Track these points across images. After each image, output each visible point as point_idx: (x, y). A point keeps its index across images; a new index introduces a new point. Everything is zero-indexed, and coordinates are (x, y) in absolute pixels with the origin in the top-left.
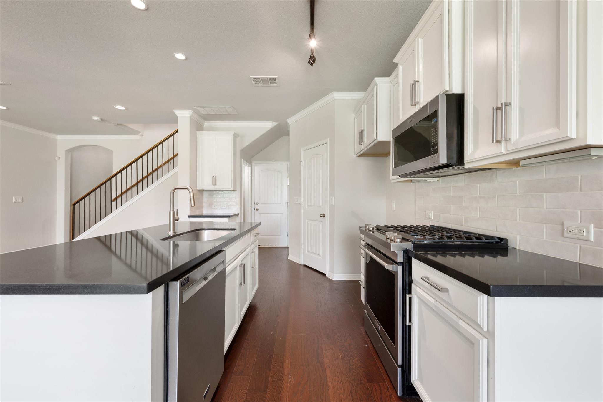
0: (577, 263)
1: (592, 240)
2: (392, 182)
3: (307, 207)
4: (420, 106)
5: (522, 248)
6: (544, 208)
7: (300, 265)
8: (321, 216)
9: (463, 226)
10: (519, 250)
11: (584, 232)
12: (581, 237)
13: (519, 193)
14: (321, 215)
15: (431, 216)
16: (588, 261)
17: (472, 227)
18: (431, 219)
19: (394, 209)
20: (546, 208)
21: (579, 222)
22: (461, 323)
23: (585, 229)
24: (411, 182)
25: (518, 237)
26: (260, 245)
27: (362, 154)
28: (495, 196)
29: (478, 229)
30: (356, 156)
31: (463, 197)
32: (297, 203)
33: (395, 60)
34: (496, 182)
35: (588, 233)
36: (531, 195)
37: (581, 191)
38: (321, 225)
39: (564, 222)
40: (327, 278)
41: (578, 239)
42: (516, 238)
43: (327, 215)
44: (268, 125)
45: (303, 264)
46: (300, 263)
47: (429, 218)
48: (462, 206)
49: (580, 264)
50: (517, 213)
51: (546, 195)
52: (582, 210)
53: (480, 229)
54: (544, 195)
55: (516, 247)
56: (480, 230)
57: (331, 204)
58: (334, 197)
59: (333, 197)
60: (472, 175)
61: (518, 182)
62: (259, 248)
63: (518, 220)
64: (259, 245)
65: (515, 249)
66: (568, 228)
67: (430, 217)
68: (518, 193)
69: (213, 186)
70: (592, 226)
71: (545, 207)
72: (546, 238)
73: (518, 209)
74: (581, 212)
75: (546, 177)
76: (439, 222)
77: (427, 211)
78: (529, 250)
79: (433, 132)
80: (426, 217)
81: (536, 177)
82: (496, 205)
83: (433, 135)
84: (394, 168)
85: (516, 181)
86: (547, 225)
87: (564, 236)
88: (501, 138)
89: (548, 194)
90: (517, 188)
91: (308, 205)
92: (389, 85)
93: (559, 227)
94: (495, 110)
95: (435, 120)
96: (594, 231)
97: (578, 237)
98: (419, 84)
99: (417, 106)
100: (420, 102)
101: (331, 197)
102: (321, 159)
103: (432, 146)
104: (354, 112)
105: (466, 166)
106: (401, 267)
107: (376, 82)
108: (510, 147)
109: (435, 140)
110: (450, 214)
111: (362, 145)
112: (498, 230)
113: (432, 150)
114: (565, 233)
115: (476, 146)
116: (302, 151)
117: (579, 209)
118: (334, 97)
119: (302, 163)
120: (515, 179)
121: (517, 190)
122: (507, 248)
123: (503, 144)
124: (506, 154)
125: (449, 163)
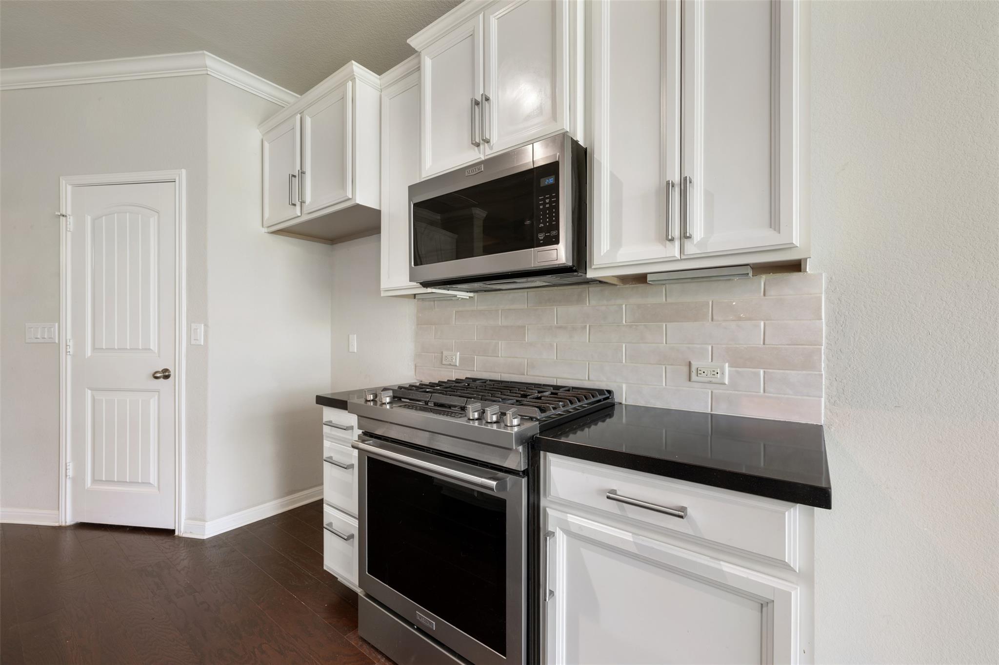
0: (707, 414)
1: (727, 383)
2: (382, 295)
3: (89, 352)
4: (491, 148)
5: (630, 402)
6: (663, 343)
7: (60, 528)
8: (156, 378)
9: (524, 375)
10: (626, 405)
11: (717, 373)
12: (714, 380)
13: (626, 322)
14: (156, 372)
15: (456, 359)
16: (722, 410)
17: (543, 377)
18: (456, 366)
19: (356, 351)
20: (666, 343)
21: (710, 361)
22: (727, 568)
23: (718, 369)
24: (415, 298)
25: (624, 386)
27: (287, 228)
28: (586, 326)
29: (555, 379)
30: (266, 230)
31: (525, 326)
32: (41, 341)
33: (414, 41)
34: (588, 304)
35: (723, 374)
36: (644, 325)
37: (712, 320)
38: (152, 401)
39: (692, 362)
40: (180, 538)
41: (710, 382)
42: (622, 388)
43: (181, 374)
45: (72, 523)
46: (57, 524)
47: (450, 365)
48: (524, 342)
49: (712, 415)
50: (622, 351)
51: (666, 325)
52: (714, 345)
53: (559, 378)
54: (663, 325)
55: (620, 402)
56: (558, 380)
57: (193, 342)
58: (206, 325)
59: (203, 326)
60: (544, 292)
61: (624, 306)
63: (624, 361)
65: (621, 403)
66: (697, 369)
67: (452, 363)
68: (624, 322)
70: (727, 364)
72: (666, 385)
73: (624, 346)
74: (712, 347)
75: (666, 300)
76: (474, 371)
78: (642, 403)
79: (543, 202)
80: (444, 362)
81: (654, 298)
82: (588, 341)
83: (545, 209)
84: (415, 265)
85: (622, 305)
86: (667, 366)
87: (692, 380)
88: (676, 232)
89: (669, 325)
90: (623, 315)
91: (94, 349)
92: (379, 93)
93: (685, 369)
94: (669, 185)
95: (550, 180)
96: (729, 371)
97: (711, 379)
98: (490, 104)
99: (482, 147)
100: (491, 141)
101: (193, 326)
102: (153, 221)
103: (541, 230)
104: (259, 125)
105: (590, 274)
106: (524, 481)
107: (353, 71)
108: (691, 249)
109: (551, 218)
110: (497, 357)
111: (294, 205)
112: (590, 378)
113: (541, 236)
114: (694, 374)
115: (616, 241)
116: (66, 187)
117: (710, 344)
118: (207, 67)
119: (66, 221)
120: (619, 302)
121: (622, 318)
122: (614, 405)
123: (677, 243)
124: (681, 260)
125: (573, 266)
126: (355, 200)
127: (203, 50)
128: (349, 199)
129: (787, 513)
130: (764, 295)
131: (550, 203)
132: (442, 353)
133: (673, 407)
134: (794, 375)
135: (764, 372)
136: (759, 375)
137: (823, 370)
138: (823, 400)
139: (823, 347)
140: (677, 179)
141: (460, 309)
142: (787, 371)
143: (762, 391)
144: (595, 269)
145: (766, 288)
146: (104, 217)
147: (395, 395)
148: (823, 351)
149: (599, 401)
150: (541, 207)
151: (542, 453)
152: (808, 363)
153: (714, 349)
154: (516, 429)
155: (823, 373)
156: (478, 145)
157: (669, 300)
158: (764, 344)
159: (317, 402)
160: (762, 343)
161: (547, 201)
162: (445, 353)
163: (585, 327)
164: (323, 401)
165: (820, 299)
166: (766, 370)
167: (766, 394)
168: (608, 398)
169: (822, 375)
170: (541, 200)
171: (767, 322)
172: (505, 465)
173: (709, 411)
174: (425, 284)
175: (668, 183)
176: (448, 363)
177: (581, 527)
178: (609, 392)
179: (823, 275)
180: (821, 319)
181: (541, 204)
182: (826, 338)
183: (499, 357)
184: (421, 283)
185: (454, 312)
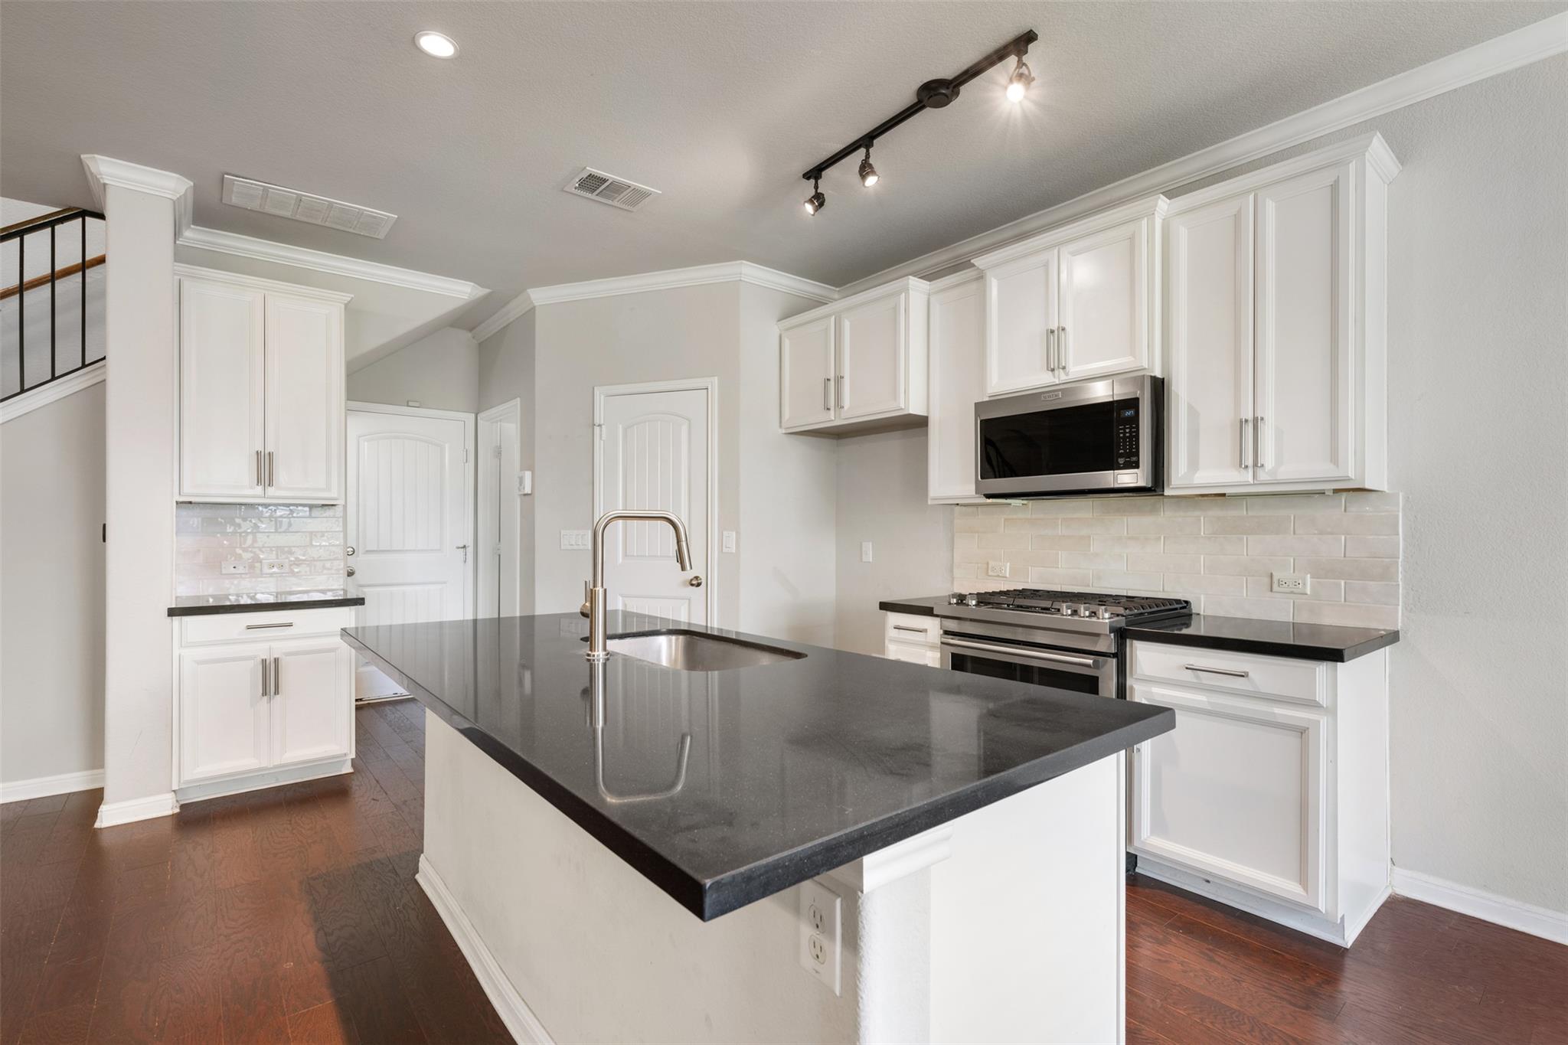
0: (1289, 622)
1: (1309, 593)
2: (930, 502)
4: (1067, 374)
5: (1209, 613)
6: (1243, 555)
8: (692, 585)
9: (1089, 586)
10: (1204, 616)
11: (1299, 584)
12: (1295, 590)
13: (1204, 534)
14: (691, 580)
15: (1005, 570)
16: (1304, 618)
18: (1006, 577)
19: (870, 561)
20: (1247, 555)
21: (1292, 572)
23: (1300, 580)
25: (1202, 598)
26: (361, 700)
30: (784, 430)
31: (1090, 537)
32: (575, 547)
33: (981, 263)
34: (1162, 516)
35: (1305, 584)
36: (1224, 537)
37: (1294, 533)
39: (1274, 574)
41: (1292, 593)
42: (1199, 599)
43: (711, 582)
44: (460, 292)
47: (998, 576)
48: (1089, 552)
49: (1293, 623)
50: (1200, 562)
51: (1246, 537)
52: (1296, 558)
53: (1129, 589)
54: (1244, 537)
55: (1198, 612)
57: (725, 550)
58: (738, 533)
59: (734, 533)
61: (1202, 518)
62: (358, 708)
63: (1202, 572)
64: (357, 700)
65: (1198, 614)
66: (1279, 580)
67: (1001, 575)
68: (1202, 534)
69: (259, 490)
70: (1309, 575)
71: (1245, 554)
72: (1246, 595)
73: (1202, 557)
74: (1294, 559)
75: (1247, 513)
76: (1028, 583)
77: (990, 563)
78: (1221, 613)
79: (1124, 431)
80: (990, 573)
81: (1232, 513)
82: (1162, 551)
83: (1125, 438)
84: (982, 478)
85: (1200, 517)
86: (1248, 578)
87: (1274, 590)
88: (1250, 462)
89: (1250, 537)
90: (1200, 526)
91: (625, 555)
92: (926, 297)
93: (1267, 580)
94: (1243, 423)
95: (1129, 413)
96: (1311, 582)
97: (1292, 590)
98: (1065, 334)
99: (1056, 372)
100: (1067, 368)
101: (725, 533)
102: (684, 429)
103: (1121, 455)
104: (779, 321)
105: (1167, 492)
106: (1114, 661)
107: (908, 284)
108: (1263, 476)
109: (1131, 445)
110: (1056, 568)
111: (828, 409)
112: (1166, 589)
113: (1121, 461)
114: (1275, 586)
115: (1194, 465)
116: (600, 396)
117: (1291, 556)
118: (741, 274)
119: (601, 431)
120: (1197, 513)
121: (1200, 530)
122: (1191, 615)
123: (1250, 471)
124: (1254, 484)
125: (1152, 487)
126: (908, 410)
127: (742, 259)
128: (902, 409)
129: (1317, 669)
130: (1345, 511)
131: (1130, 432)
132: (988, 564)
133: (1254, 617)
134: (1373, 585)
135: (1345, 583)
136: (1340, 585)
137: (1399, 580)
138: (1400, 608)
139: (1400, 560)
140: (1250, 417)
141: (1011, 517)
142: (1367, 582)
143: (1343, 600)
144: (1173, 488)
145: (1348, 504)
146: (635, 427)
147: (980, 600)
148: (1400, 564)
149: (1176, 609)
150: (1121, 435)
151: (1128, 641)
152: (1386, 574)
153: (1296, 561)
154: (1107, 621)
155: (1400, 583)
156: (1053, 370)
157: (1250, 514)
158: (1345, 557)
159: (881, 609)
160: (1343, 555)
161: (1127, 430)
162: (992, 564)
163: (1160, 537)
164: (885, 606)
165: (1398, 516)
166: (1347, 581)
167: (1347, 603)
168: (1184, 608)
169: (1399, 585)
170: (1121, 429)
171: (1348, 536)
172: (1096, 650)
173: (1291, 620)
174: (988, 496)
175: (1241, 421)
176: (996, 574)
177: (1163, 695)
178: (1186, 602)
179: (1401, 494)
180: (1398, 534)
181: (1122, 433)
182: (1404, 552)
183: (1058, 568)
184: (984, 495)
185: (1003, 520)
